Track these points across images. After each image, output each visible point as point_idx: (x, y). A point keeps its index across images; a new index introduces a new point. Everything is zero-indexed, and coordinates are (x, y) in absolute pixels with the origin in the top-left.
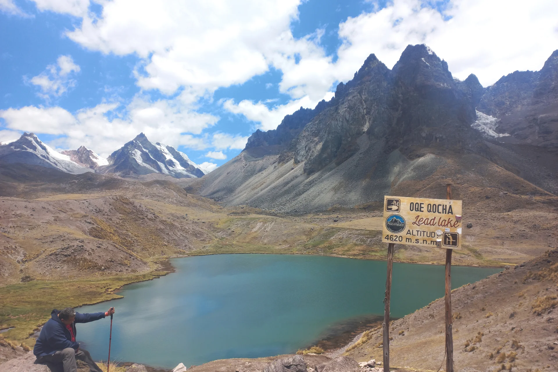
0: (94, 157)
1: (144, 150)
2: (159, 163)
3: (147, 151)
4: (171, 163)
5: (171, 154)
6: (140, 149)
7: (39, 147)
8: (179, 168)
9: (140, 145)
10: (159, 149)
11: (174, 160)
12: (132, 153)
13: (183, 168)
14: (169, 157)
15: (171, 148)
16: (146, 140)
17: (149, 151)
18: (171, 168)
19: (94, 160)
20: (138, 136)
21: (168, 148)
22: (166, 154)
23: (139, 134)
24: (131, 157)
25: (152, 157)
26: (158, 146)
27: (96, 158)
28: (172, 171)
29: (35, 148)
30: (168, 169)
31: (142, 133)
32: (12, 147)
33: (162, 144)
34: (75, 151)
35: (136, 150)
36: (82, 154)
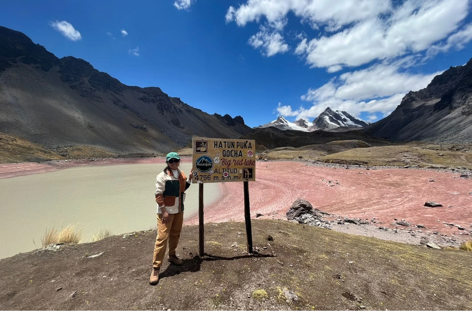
0: (306, 123)
1: (330, 115)
2: (338, 121)
3: (332, 116)
4: (345, 120)
5: (344, 116)
6: (328, 115)
7: (285, 122)
8: (350, 122)
9: (328, 113)
10: (338, 114)
11: (347, 118)
12: (324, 118)
13: (352, 122)
14: (343, 117)
15: (344, 112)
16: (331, 110)
17: (333, 116)
18: (345, 123)
19: (306, 124)
20: (326, 109)
21: (343, 112)
22: (342, 115)
23: (327, 108)
24: (324, 120)
25: (334, 119)
26: (337, 112)
27: (307, 123)
28: (346, 124)
29: (283, 122)
30: (344, 123)
31: (328, 107)
32: (276, 123)
33: (339, 111)
34: (298, 121)
35: (326, 116)
36: (301, 122)
